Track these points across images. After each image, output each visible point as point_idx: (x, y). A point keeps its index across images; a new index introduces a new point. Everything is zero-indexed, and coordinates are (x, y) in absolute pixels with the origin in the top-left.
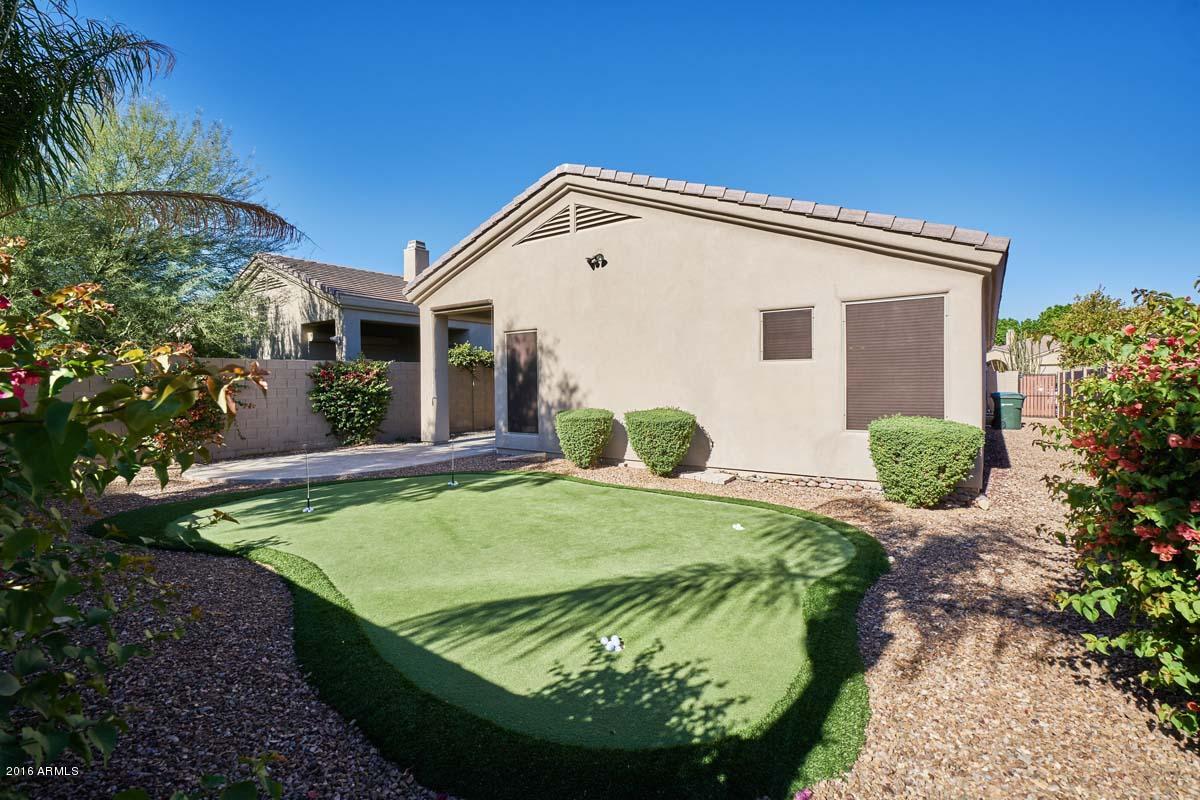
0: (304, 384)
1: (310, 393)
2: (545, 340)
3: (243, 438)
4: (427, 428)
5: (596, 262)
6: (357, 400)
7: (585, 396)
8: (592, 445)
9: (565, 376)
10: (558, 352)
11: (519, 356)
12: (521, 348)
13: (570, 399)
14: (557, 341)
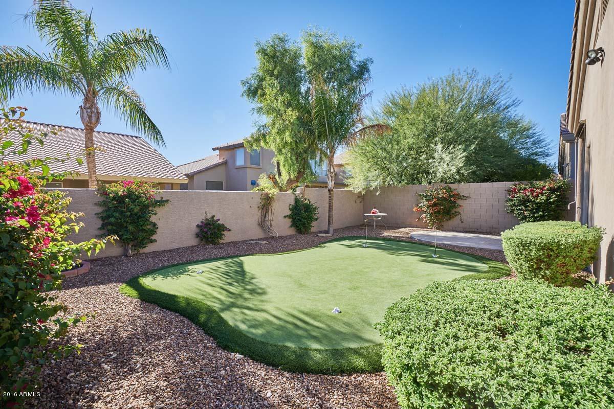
0: (502, 196)
1: (505, 201)
3: (462, 222)
6: (528, 206)
7: (595, 208)
9: (592, 187)
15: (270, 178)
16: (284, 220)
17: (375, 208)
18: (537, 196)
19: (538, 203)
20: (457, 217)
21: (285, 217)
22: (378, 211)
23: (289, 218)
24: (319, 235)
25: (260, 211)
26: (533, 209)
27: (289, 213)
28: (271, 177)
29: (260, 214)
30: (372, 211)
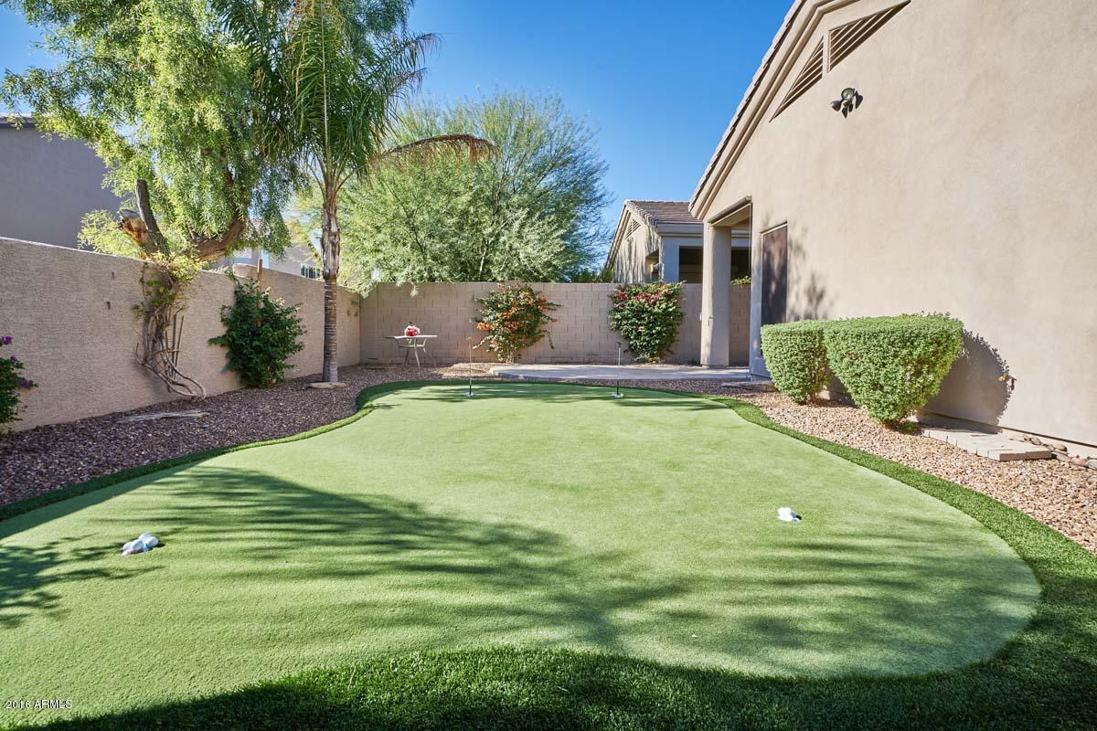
0: (606, 304)
1: (610, 313)
2: (794, 234)
3: (553, 348)
4: (705, 352)
5: (848, 103)
6: (644, 319)
7: (832, 304)
8: (802, 370)
9: (813, 278)
10: (806, 247)
11: (773, 259)
12: (774, 249)
13: (816, 309)
14: (805, 231)
15: (129, 227)
16: (209, 349)
17: (411, 323)
18: (655, 303)
19: (655, 314)
20: (542, 340)
21: (212, 341)
22: (418, 330)
23: (222, 345)
24: (314, 385)
25: (141, 321)
26: (649, 323)
27: (221, 330)
28: (134, 225)
29: (139, 330)
30: (406, 330)
